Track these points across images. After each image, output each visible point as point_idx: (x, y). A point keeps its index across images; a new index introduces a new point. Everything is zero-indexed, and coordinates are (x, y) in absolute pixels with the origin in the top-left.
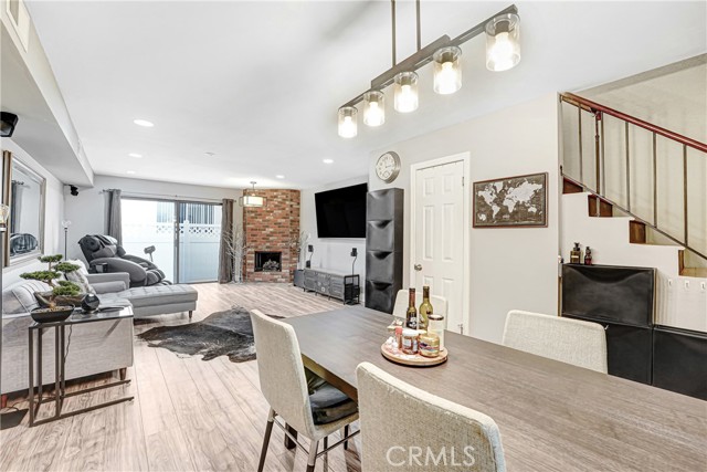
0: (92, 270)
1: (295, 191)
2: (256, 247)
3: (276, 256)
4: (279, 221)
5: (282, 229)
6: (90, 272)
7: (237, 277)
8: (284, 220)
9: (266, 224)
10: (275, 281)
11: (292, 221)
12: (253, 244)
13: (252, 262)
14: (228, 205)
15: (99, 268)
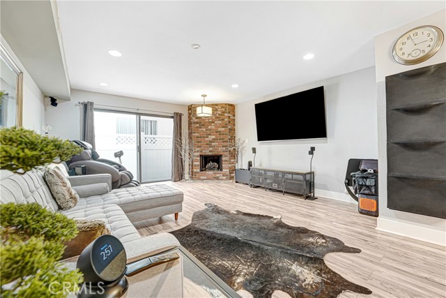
0: (72, 172)
1: (231, 105)
2: (201, 151)
3: (217, 159)
4: (220, 129)
5: (222, 137)
6: (70, 174)
7: (187, 176)
8: (224, 129)
9: (208, 132)
10: (217, 178)
11: (230, 129)
12: (199, 149)
13: (198, 163)
14: (177, 117)
15: (78, 170)
